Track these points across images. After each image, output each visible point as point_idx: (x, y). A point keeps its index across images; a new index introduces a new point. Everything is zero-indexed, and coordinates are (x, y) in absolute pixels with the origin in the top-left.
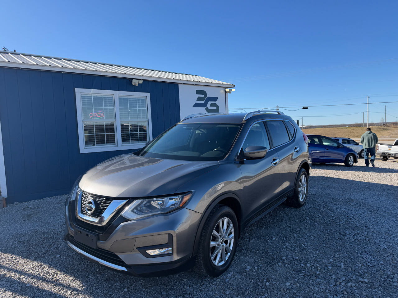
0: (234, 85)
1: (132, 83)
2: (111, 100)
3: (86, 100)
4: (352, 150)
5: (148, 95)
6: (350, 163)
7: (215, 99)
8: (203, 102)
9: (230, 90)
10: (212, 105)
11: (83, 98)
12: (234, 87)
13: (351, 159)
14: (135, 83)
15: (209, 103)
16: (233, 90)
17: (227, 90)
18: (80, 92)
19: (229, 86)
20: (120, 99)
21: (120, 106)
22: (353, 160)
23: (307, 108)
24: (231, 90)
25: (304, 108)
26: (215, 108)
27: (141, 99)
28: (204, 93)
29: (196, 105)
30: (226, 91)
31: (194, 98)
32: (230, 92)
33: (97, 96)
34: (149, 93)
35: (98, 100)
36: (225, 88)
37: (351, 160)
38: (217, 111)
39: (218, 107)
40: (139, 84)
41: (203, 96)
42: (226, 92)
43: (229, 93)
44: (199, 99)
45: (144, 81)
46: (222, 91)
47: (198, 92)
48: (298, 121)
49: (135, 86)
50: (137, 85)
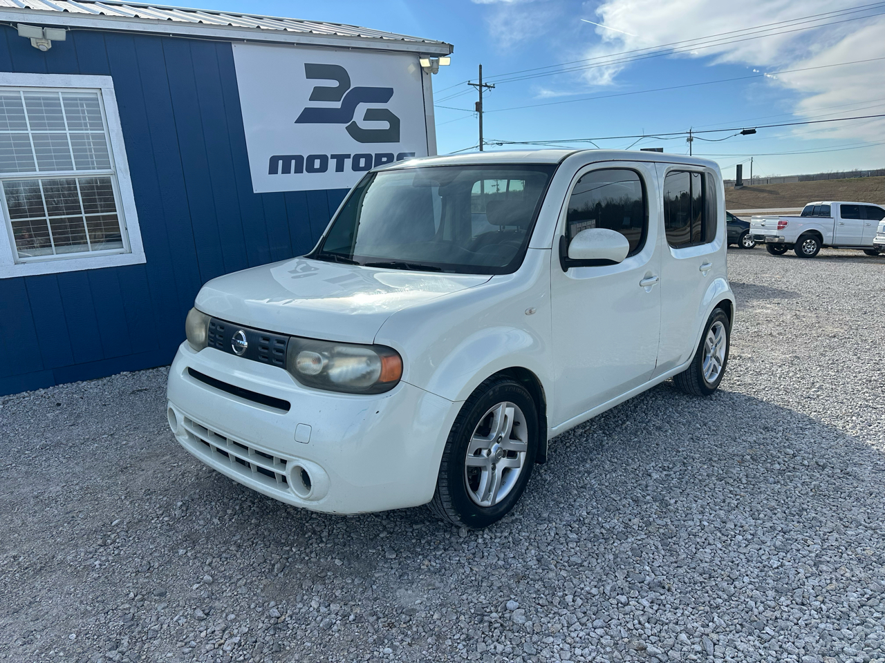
0: (451, 47)
5: (106, 83)
7: (384, 94)
8: (337, 105)
9: (432, 62)
10: (370, 115)
12: (451, 52)
15: (362, 109)
16: (444, 61)
17: (425, 63)
19: (433, 50)
24: (438, 62)
26: (385, 125)
29: (308, 116)
30: (422, 66)
31: (301, 93)
32: (434, 69)
36: (418, 55)
38: (392, 135)
39: (395, 122)
41: (334, 84)
42: (422, 68)
43: (431, 74)
44: (318, 94)
46: (410, 66)
47: (313, 71)
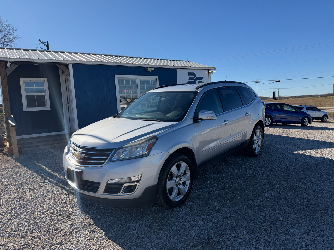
0: (215, 68)
1: (147, 70)
2: (135, 81)
3: (121, 82)
4: (307, 114)
6: (305, 123)
7: (202, 78)
8: (193, 80)
9: (212, 71)
11: (119, 80)
13: (306, 120)
14: (150, 70)
15: (198, 81)
17: (210, 72)
18: (117, 77)
20: (140, 81)
21: (140, 85)
22: (307, 122)
23: (279, 81)
24: (213, 71)
25: (277, 82)
27: (153, 80)
28: (194, 74)
29: (188, 83)
31: (187, 78)
33: (127, 79)
34: (158, 76)
35: (128, 81)
36: (209, 70)
37: (306, 122)
40: (152, 71)
41: (193, 76)
42: (209, 73)
43: (211, 74)
44: (190, 78)
45: (155, 68)
46: (206, 72)
47: (190, 74)
48: (275, 92)
49: (149, 72)
50: (151, 71)
